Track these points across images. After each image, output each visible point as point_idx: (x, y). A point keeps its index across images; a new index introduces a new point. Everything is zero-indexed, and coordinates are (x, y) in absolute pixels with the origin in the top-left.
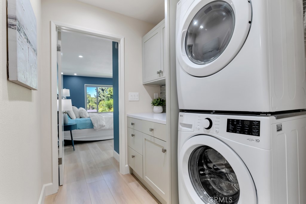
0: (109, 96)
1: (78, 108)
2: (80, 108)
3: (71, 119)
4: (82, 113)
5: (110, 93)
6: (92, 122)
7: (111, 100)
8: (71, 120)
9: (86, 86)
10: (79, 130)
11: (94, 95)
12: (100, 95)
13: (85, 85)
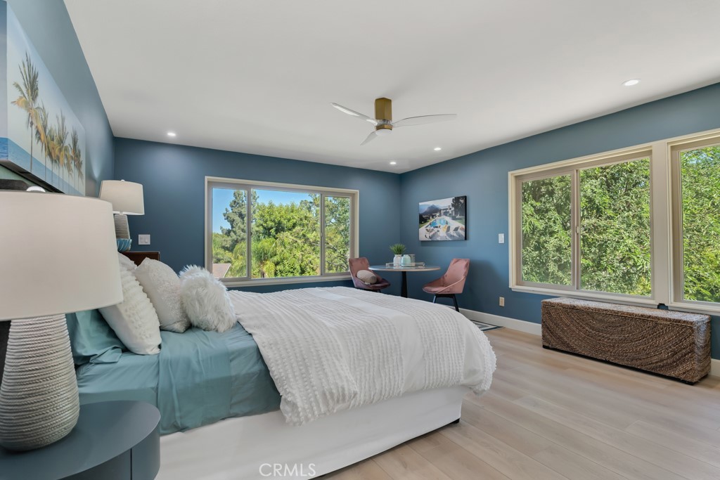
0: (261, 229)
1: (178, 269)
2: (190, 268)
3: (126, 350)
4: (201, 302)
5: (261, 222)
6: (266, 371)
7: (264, 240)
8: (127, 360)
9: (208, 182)
10: (178, 435)
11: (221, 228)
12: (234, 229)
13: (206, 178)
